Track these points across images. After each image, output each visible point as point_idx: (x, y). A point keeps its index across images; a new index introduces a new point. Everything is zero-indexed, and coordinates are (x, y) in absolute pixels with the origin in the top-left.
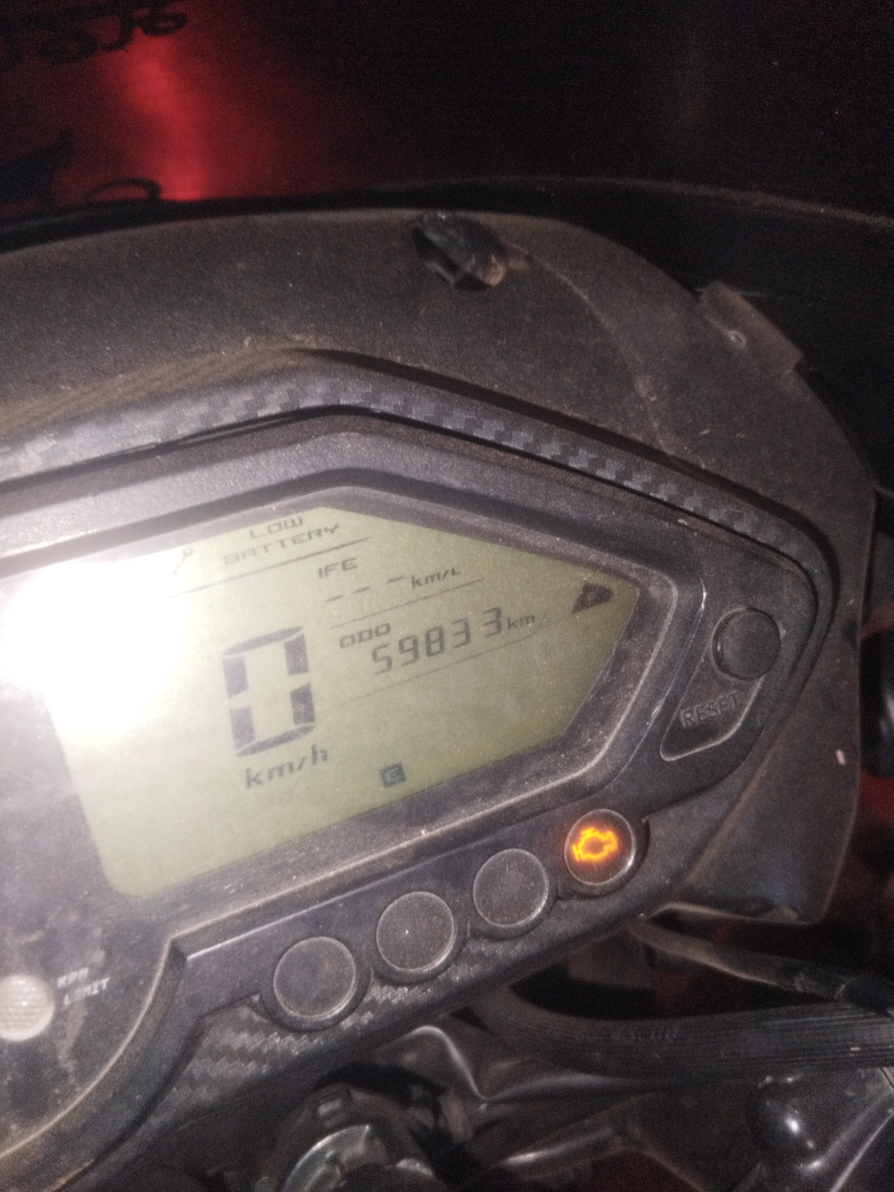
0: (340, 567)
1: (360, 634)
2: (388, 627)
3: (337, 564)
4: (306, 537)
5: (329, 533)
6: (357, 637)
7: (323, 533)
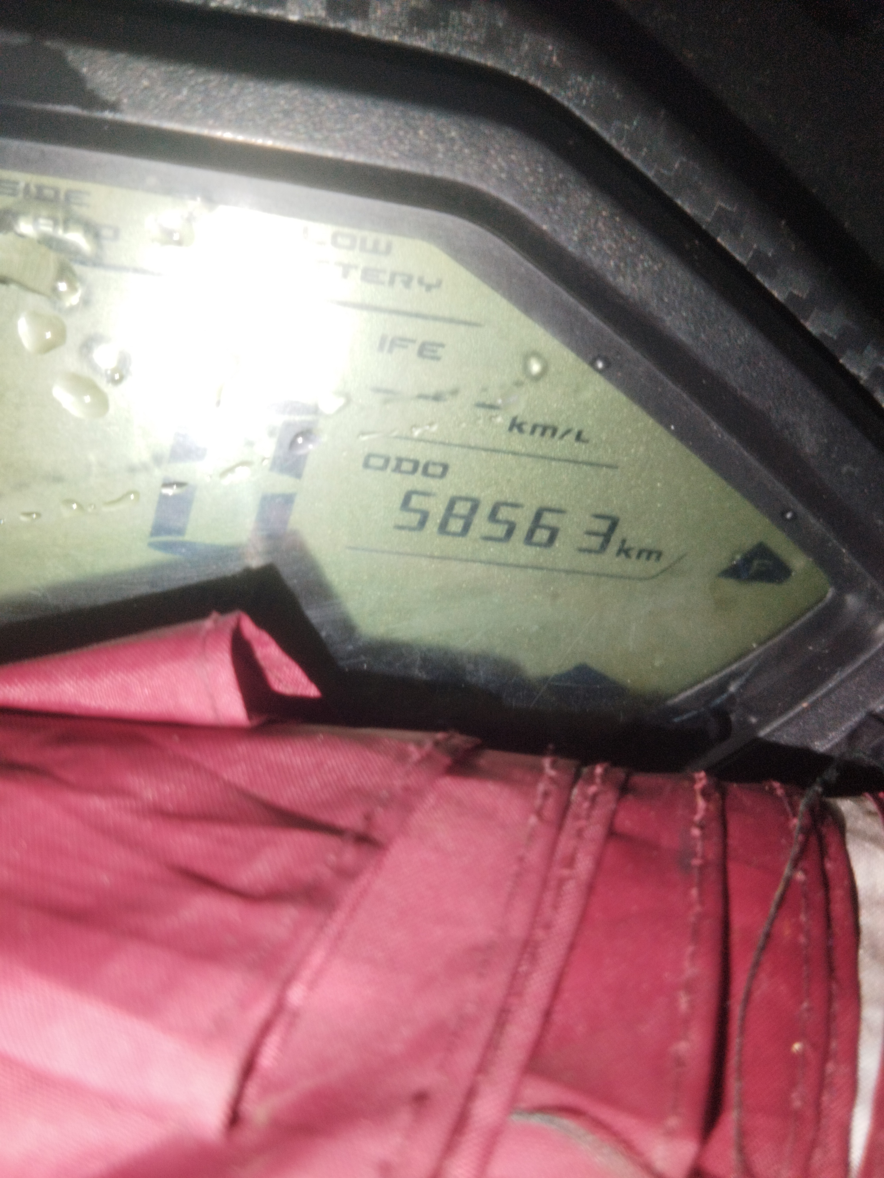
0: (416, 347)
1: (400, 461)
2: (445, 468)
3: (413, 341)
4: (386, 278)
5: (423, 289)
6: (393, 463)
7: (415, 283)
